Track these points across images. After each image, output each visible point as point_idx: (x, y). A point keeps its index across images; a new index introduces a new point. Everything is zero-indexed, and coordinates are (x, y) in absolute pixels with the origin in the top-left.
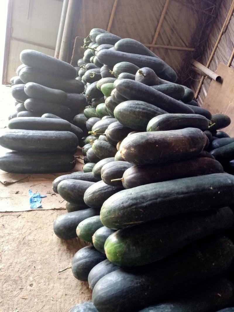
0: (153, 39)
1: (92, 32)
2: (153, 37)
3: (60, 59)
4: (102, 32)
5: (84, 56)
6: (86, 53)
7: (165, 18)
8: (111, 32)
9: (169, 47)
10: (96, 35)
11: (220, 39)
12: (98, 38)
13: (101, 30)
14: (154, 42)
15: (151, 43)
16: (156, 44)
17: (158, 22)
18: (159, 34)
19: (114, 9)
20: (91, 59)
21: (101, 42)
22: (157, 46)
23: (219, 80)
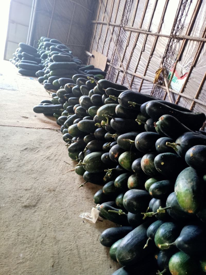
0: (67, 41)
1: (41, 38)
2: (66, 41)
3: (29, 45)
4: (45, 38)
5: (39, 47)
6: (40, 46)
7: (70, 33)
8: (48, 38)
9: (74, 45)
10: (43, 39)
11: (93, 41)
12: (44, 40)
13: (45, 37)
14: (67, 43)
15: (66, 43)
16: (68, 43)
17: (68, 34)
18: (69, 39)
19: (49, 29)
20: (42, 47)
21: (45, 41)
22: (68, 44)
23: (93, 56)
